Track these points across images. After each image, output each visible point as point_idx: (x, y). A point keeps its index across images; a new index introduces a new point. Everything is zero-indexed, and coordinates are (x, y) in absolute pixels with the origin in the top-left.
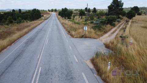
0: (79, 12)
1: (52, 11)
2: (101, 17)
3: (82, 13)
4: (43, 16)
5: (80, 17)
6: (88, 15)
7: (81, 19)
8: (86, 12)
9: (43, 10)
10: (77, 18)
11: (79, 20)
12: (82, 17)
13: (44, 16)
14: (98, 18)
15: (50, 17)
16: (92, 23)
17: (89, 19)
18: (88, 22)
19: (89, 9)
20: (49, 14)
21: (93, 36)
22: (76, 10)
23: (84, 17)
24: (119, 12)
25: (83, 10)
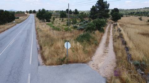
0: (60, 13)
1: (31, 12)
2: (85, 19)
3: (63, 14)
4: (18, 18)
5: (61, 19)
6: (70, 17)
7: (62, 21)
8: (67, 14)
9: (20, 11)
10: (57, 20)
11: (59, 24)
12: (63, 20)
13: (20, 18)
14: (82, 21)
15: (26, 19)
16: (75, 27)
17: (71, 22)
18: (71, 26)
19: (71, 11)
20: (26, 15)
21: (82, 58)
22: (57, 12)
23: (65, 19)
24: (105, 14)
25: (64, 12)
